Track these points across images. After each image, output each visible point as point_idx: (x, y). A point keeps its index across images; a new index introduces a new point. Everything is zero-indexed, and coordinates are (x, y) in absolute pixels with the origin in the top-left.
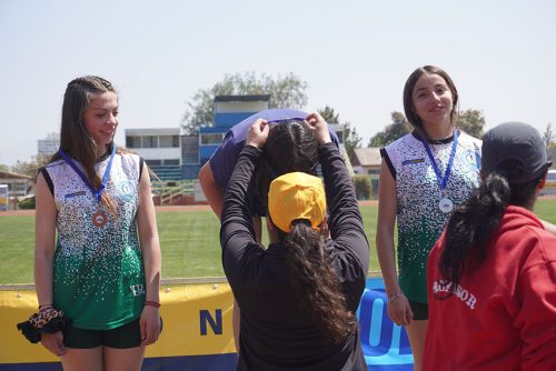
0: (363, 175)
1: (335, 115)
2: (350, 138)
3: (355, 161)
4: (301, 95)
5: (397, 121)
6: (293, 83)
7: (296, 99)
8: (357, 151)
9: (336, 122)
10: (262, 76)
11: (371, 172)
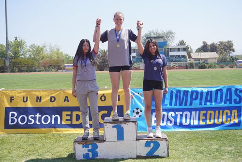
0: (192, 61)
1: (185, 42)
2: (189, 49)
3: (190, 57)
4: (173, 37)
5: (204, 44)
6: (171, 33)
7: (172, 38)
8: (191, 54)
9: (185, 45)
10: (161, 30)
11: (195, 60)
